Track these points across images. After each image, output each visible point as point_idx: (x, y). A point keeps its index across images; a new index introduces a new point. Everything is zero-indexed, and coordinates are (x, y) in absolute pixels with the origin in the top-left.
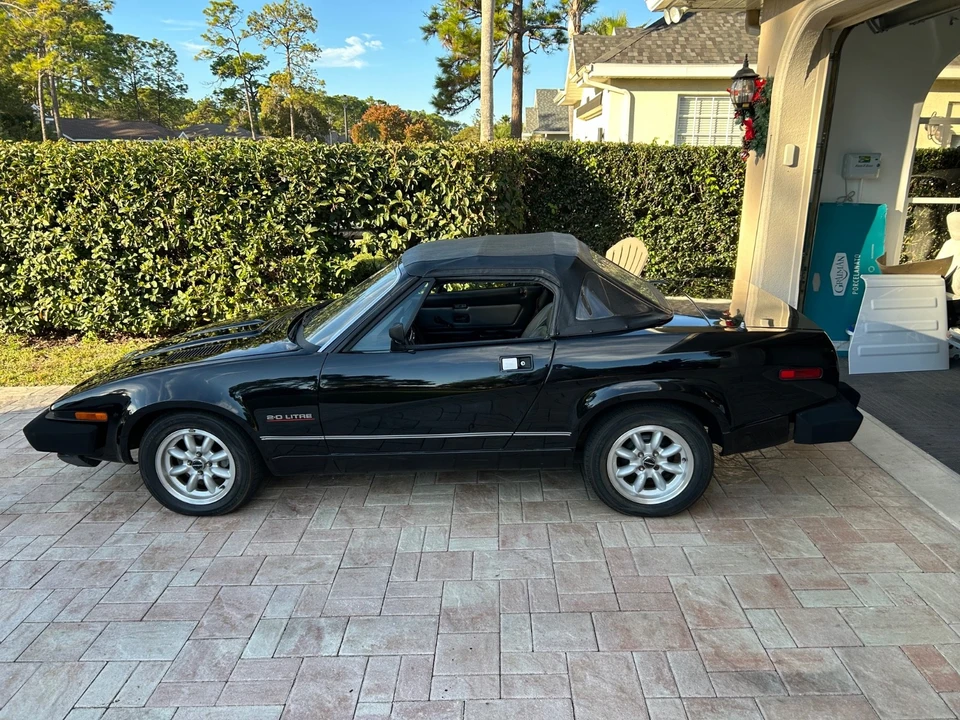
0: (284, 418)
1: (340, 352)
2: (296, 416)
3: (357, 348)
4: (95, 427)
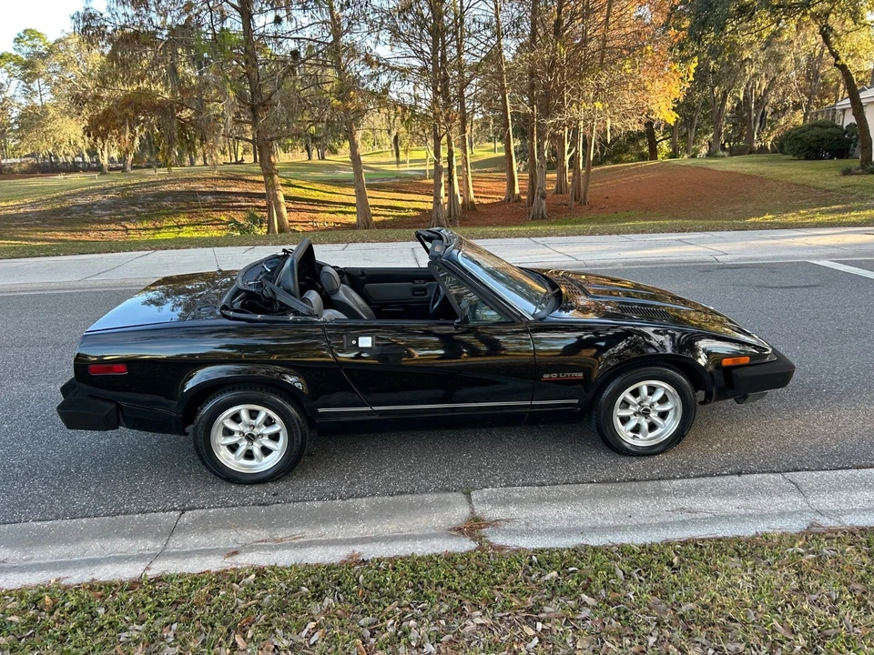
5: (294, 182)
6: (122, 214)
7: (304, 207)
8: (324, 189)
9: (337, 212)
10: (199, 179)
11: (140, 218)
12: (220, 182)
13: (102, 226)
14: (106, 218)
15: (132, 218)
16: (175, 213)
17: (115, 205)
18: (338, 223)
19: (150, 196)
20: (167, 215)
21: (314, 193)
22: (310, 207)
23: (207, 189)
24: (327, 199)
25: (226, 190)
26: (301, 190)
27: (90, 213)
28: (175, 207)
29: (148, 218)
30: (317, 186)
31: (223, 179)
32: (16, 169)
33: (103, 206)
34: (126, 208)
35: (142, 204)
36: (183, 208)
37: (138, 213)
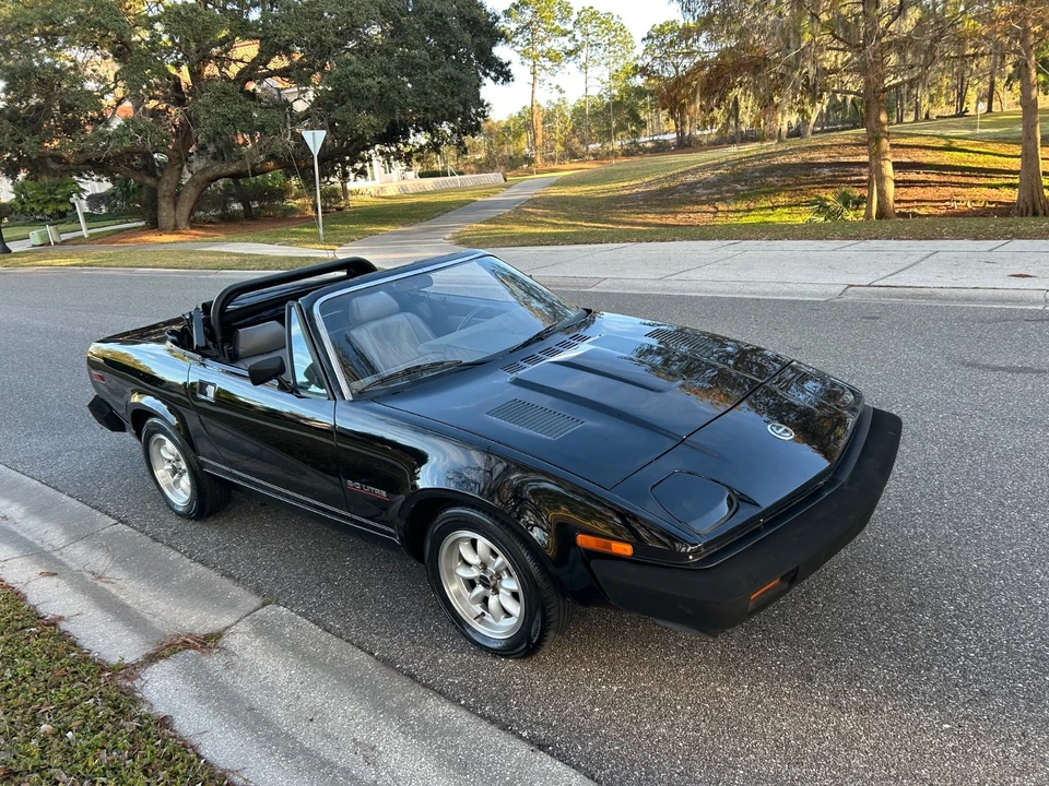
5: (958, 143)
6: (720, 193)
7: (953, 179)
8: (1003, 151)
9: (1002, 185)
10: (824, 147)
11: (738, 197)
12: (848, 150)
13: (696, 208)
14: (704, 198)
15: (729, 197)
16: (776, 191)
17: (720, 182)
18: (991, 203)
19: (756, 171)
20: (767, 193)
21: (981, 158)
22: (963, 180)
23: (828, 160)
24: (999, 166)
25: (851, 160)
26: (962, 154)
27: (692, 193)
28: (780, 184)
29: (745, 197)
30: (993, 147)
31: (854, 145)
32: (705, 141)
33: (706, 184)
34: (728, 185)
35: (746, 181)
36: (788, 185)
37: (737, 192)
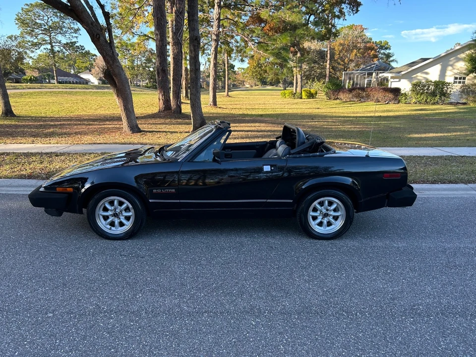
0: (162, 191)
1: (189, 161)
2: (167, 190)
3: (196, 160)
4: (66, 195)
